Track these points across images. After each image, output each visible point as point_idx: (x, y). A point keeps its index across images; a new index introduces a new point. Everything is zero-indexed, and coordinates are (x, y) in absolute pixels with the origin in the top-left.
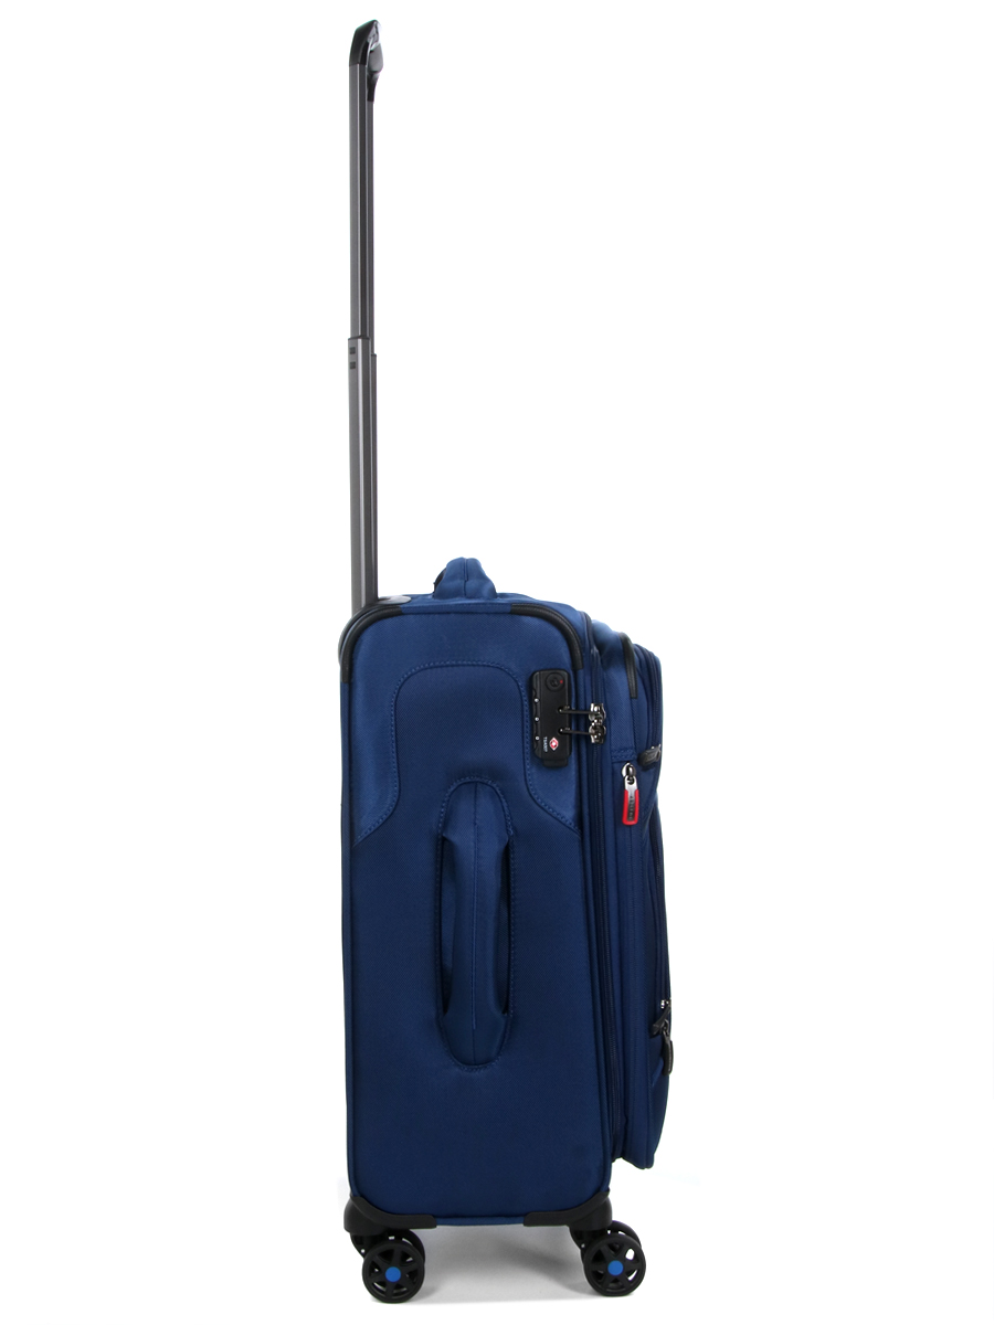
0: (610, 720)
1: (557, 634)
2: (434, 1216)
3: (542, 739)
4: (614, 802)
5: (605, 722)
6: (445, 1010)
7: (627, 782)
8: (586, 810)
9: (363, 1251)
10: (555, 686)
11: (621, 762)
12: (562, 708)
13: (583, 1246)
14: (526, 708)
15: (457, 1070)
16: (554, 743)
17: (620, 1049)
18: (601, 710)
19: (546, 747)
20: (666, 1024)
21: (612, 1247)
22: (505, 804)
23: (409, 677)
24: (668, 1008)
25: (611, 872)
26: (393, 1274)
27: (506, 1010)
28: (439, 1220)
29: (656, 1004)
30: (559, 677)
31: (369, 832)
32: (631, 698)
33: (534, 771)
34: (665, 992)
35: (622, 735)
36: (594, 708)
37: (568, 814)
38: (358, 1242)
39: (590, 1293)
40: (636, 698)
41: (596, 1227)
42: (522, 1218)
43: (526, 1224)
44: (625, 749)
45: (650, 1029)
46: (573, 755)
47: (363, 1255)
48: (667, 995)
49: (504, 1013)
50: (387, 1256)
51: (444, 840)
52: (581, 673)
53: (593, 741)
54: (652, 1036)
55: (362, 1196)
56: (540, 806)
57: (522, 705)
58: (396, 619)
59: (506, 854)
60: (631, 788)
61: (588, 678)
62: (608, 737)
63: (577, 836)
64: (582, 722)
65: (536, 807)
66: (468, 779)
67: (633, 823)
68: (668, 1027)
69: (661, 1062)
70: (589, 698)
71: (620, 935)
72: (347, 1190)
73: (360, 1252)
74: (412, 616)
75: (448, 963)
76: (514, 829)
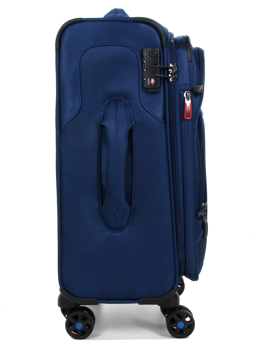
0: (178, 72)
1: (154, 31)
2: (98, 299)
3: (147, 79)
4: (180, 109)
5: (176, 72)
6: (102, 205)
7: (186, 100)
8: (167, 113)
9: (66, 316)
10: (153, 54)
11: (183, 90)
12: (156, 65)
13: (166, 315)
14: (140, 66)
15: (108, 233)
16: (153, 81)
17: (183, 224)
18: (174, 67)
19: (149, 83)
20: (205, 214)
21: (178, 316)
22: (130, 110)
23: (86, 51)
24: (206, 206)
25: (179, 141)
26: (79, 326)
27: (130, 204)
28: (99, 301)
29: (200, 204)
30: (155, 50)
31: (68, 122)
32: (189, 62)
33: (144, 95)
34: (204, 198)
35: (185, 79)
36: (171, 65)
37: (160, 115)
38: (64, 312)
39: (170, 337)
40: (191, 62)
41: (172, 306)
42: (137, 301)
43: (140, 303)
44: (186, 85)
45: (197, 215)
46: (162, 87)
47: (66, 318)
48: (205, 201)
49: (129, 206)
50: (76, 318)
51: (103, 126)
52: (165, 49)
53: (171, 81)
54: (198, 219)
55: (65, 289)
56: (146, 111)
57: (138, 65)
58: (80, 24)
59: (131, 133)
60: (188, 103)
61: (169, 52)
62: (178, 79)
63: (163, 125)
64: (166, 72)
65: (144, 111)
66: (113, 98)
67: (189, 118)
68: (206, 215)
69: (203, 231)
70: (169, 61)
71: (183, 171)
72: (58, 287)
73: (65, 316)
74: (88, 22)
75: (104, 182)
76: (135, 122)
